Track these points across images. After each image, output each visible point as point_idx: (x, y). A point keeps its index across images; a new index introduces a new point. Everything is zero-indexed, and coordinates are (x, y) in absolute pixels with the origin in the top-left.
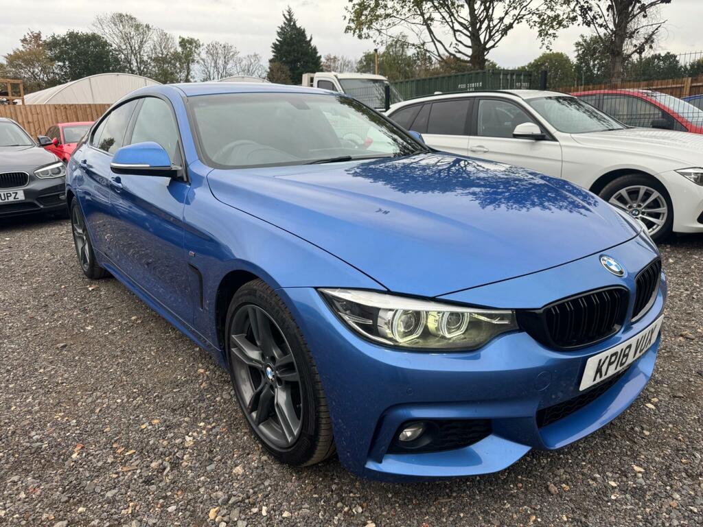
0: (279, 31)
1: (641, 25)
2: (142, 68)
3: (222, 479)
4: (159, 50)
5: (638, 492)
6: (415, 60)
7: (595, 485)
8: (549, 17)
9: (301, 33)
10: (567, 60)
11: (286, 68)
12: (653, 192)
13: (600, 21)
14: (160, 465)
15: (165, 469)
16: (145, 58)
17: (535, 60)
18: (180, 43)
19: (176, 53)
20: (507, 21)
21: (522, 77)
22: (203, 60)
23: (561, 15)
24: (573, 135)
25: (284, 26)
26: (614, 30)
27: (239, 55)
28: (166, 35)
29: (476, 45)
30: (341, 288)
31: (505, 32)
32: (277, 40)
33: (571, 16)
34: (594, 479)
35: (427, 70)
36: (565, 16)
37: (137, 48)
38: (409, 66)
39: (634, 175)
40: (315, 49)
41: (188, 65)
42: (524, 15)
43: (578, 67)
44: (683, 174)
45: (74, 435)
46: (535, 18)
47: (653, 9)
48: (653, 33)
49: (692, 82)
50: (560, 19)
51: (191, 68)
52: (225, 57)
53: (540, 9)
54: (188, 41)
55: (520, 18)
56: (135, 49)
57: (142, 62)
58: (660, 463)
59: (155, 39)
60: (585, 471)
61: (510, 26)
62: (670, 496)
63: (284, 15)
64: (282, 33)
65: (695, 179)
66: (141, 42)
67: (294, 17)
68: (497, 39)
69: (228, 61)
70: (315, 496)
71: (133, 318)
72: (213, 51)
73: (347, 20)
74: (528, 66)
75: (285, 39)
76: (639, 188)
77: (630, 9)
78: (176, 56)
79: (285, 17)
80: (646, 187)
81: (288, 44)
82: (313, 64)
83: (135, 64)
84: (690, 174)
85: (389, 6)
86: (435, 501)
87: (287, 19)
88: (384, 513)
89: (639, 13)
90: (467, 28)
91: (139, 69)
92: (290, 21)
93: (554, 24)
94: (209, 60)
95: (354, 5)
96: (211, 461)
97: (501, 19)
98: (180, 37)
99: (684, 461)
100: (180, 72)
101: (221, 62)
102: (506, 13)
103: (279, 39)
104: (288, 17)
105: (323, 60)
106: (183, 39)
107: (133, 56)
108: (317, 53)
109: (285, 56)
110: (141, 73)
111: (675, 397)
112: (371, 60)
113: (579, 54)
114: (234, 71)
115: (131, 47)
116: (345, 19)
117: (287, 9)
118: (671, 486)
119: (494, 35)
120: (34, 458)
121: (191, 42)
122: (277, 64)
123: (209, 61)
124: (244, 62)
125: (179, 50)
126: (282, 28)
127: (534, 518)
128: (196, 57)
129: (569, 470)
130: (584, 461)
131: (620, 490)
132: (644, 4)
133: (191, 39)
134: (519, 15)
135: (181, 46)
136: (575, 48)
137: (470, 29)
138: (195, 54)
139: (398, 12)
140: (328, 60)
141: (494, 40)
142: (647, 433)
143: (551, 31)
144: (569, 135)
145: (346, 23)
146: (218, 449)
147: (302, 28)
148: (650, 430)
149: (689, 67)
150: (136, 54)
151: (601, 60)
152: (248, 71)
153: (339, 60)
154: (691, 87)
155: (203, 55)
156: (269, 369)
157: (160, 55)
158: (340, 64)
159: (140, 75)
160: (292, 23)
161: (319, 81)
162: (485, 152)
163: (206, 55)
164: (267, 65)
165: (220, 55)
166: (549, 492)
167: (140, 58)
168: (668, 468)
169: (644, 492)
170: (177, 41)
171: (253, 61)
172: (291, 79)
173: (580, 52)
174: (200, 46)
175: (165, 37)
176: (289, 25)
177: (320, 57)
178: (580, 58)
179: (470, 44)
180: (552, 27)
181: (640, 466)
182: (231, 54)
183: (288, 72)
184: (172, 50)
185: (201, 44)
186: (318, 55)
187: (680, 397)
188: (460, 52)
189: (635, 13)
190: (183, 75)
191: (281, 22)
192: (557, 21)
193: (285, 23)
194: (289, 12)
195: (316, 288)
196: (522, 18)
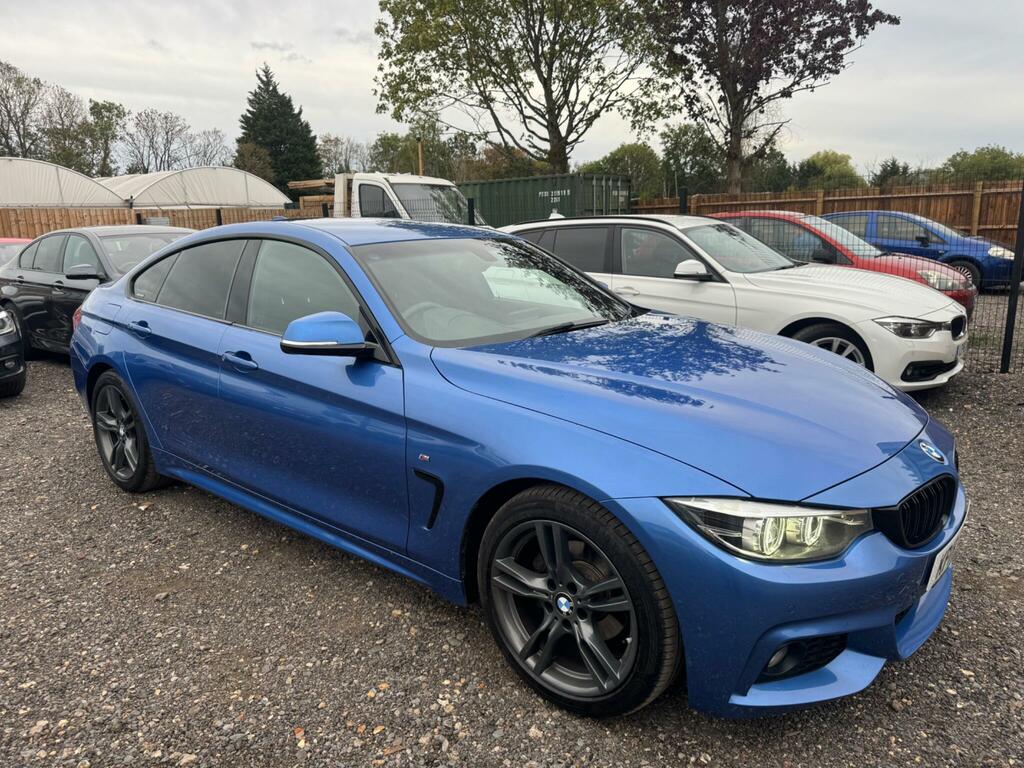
0: (251, 98)
1: (760, 122)
2: (27, 145)
3: (522, 745)
4: (56, 118)
5: (979, 697)
6: (451, 148)
7: (935, 696)
8: (645, 105)
9: (286, 103)
10: (652, 155)
11: (264, 152)
12: (848, 345)
13: (709, 115)
14: (431, 740)
15: (440, 744)
16: (33, 130)
17: (611, 153)
18: (91, 109)
19: (85, 123)
20: (593, 107)
21: (619, 184)
22: (131, 136)
23: (660, 102)
24: (747, 275)
25: (258, 90)
26: (729, 127)
27: (189, 131)
28: (68, 96)
29: (555, 138)
30: (696, 497)
31: (589, 122)
32: (248, 111)
33: (672, 104)
34: (931, 689)
35: (469, 162)
36: (664, 104)
37: (19, 115)
38: (443, 155)
39: (825, 325)
40: (307, 126)
41: (106, 142)
42: (616, 101)
43: (666, 164)
44: (882, 324)
45: (279, 717)
46: (628, 106)
47: (772, 103)
48: (774, 133)
49: (824, 196)
50: (659, 107)
51: (111, 148)
52: (167, 133)
53: (634, 94)
54: (104, 107)
55: (609, 105)
56: (15, 115)
57: (27, 135)
58: (984, 664)
59: (51, 101)
60: (917, 681)
61: (597, 115)
62: (1011, 697)
63: (258, 76)
64: (256, 100)
65: (895, 330)
66: (26, 105)
67: (274, 79)
68: (581, 131)
69: (173, 139)
70: (647, 750)
71: (244, 547)
72: (146, 122)
73: (379, 96)
74: (603, 161)
75: (260, 110)
76: (832, 341)
77: (746, 102)
78: (86, 128)
79: (260, 79)
80: (840, 340)
81: (266, 118)
82: (304, 146)
83: (16, 139)
84: (888, 324)
85: (433, 79)
86: (782, 736)
87: (262, 82)
88: (736, 758)
89: (755, 108)
90: (543, 117)
91: (22, 145)
92: (267, 83)
93: (652, 113)
94: (141, 136)
95: (386, 75)
96: (492, 725)
97: (585, 106)
98: (91, 101)
99: (1005, 659)
100: (93, 152)
101: (160, 140)
102: (592, 99)
103: (251, 109)
104: (265, 79)
105: (319, 141)
106: (96, 104)
107: (11, 126)
108: (310, 131)
109: (260, 134)
110: (26, 153)
111: (963, 590)
112: (390, 145)
113: (667, 148)
114: (182, 154)
115: (9, 112)
116: (375, 94)
117: (263, 67)
118: (1007, 686)
119: (576, 125)
120: (245, 756)
121: (110, 107)
122: (250, 146)
123: (141, 138)
124: (198, 141)
125: (91, 119)
126: (255, 94)
127: (893, 739)
128: (119, 132)
129: (900, 683)
130: (910, 671)
131: (962, 697)
132: (761, 97)
133: (110, 104)
134: (607, 100)
135: (92, 114)
136: (661, 140)
137: (547, 117)
138: (118, 127)
139: (445, 87)
140: (326, 142)
141: (577, 132)
142: (956, 633)
143: (649, 123)
144: (741, 275)
145: (377, 101)
146: (491, 711)
147: (287, 95)
148: (958, 630)
149: (798, 168)
150: (17, 122)
151: (694, 157)
152: (205, 156)
153: (342, 143)
154: (824, 202)
155: (131, 128)
156: (563, 600)
157: (59, 127)
158: (344, 148)
159: (25, 156)
160: (271, 88)
161: (360, 185)
162: (635, 295)
163: (135, 129)
164: (234, 147)
165: (159, 130)
166: (893, 709)
167: (24, 129)
168: (994, 668)
169: (985, 696)
170: (87, 106)
171: (211, 140)
172: (273, 168)
173: (669, 145)
174: (124, 115)
175: (66, 101)
176: (267, 90)
177: (315, 137)
178: (669, 152)
179: (547, 137)
180: (650, 117)
181: (968, 669)
182: (178, 128)
183: (268, 158)
184: (79, 120)
185: (126, 111)
186: (313, 134)
187: (969, 590)
188: (535, 147)
189: (752, 107)
190: (98, 158)
191: (254, 85)
192: (655, 110)
193: (259, 87)
194: (267, 73)
195: (661, 498)
196: (612, 105)
